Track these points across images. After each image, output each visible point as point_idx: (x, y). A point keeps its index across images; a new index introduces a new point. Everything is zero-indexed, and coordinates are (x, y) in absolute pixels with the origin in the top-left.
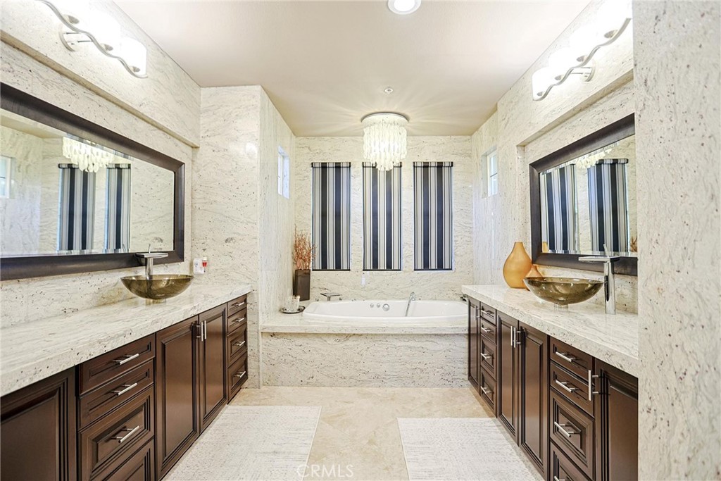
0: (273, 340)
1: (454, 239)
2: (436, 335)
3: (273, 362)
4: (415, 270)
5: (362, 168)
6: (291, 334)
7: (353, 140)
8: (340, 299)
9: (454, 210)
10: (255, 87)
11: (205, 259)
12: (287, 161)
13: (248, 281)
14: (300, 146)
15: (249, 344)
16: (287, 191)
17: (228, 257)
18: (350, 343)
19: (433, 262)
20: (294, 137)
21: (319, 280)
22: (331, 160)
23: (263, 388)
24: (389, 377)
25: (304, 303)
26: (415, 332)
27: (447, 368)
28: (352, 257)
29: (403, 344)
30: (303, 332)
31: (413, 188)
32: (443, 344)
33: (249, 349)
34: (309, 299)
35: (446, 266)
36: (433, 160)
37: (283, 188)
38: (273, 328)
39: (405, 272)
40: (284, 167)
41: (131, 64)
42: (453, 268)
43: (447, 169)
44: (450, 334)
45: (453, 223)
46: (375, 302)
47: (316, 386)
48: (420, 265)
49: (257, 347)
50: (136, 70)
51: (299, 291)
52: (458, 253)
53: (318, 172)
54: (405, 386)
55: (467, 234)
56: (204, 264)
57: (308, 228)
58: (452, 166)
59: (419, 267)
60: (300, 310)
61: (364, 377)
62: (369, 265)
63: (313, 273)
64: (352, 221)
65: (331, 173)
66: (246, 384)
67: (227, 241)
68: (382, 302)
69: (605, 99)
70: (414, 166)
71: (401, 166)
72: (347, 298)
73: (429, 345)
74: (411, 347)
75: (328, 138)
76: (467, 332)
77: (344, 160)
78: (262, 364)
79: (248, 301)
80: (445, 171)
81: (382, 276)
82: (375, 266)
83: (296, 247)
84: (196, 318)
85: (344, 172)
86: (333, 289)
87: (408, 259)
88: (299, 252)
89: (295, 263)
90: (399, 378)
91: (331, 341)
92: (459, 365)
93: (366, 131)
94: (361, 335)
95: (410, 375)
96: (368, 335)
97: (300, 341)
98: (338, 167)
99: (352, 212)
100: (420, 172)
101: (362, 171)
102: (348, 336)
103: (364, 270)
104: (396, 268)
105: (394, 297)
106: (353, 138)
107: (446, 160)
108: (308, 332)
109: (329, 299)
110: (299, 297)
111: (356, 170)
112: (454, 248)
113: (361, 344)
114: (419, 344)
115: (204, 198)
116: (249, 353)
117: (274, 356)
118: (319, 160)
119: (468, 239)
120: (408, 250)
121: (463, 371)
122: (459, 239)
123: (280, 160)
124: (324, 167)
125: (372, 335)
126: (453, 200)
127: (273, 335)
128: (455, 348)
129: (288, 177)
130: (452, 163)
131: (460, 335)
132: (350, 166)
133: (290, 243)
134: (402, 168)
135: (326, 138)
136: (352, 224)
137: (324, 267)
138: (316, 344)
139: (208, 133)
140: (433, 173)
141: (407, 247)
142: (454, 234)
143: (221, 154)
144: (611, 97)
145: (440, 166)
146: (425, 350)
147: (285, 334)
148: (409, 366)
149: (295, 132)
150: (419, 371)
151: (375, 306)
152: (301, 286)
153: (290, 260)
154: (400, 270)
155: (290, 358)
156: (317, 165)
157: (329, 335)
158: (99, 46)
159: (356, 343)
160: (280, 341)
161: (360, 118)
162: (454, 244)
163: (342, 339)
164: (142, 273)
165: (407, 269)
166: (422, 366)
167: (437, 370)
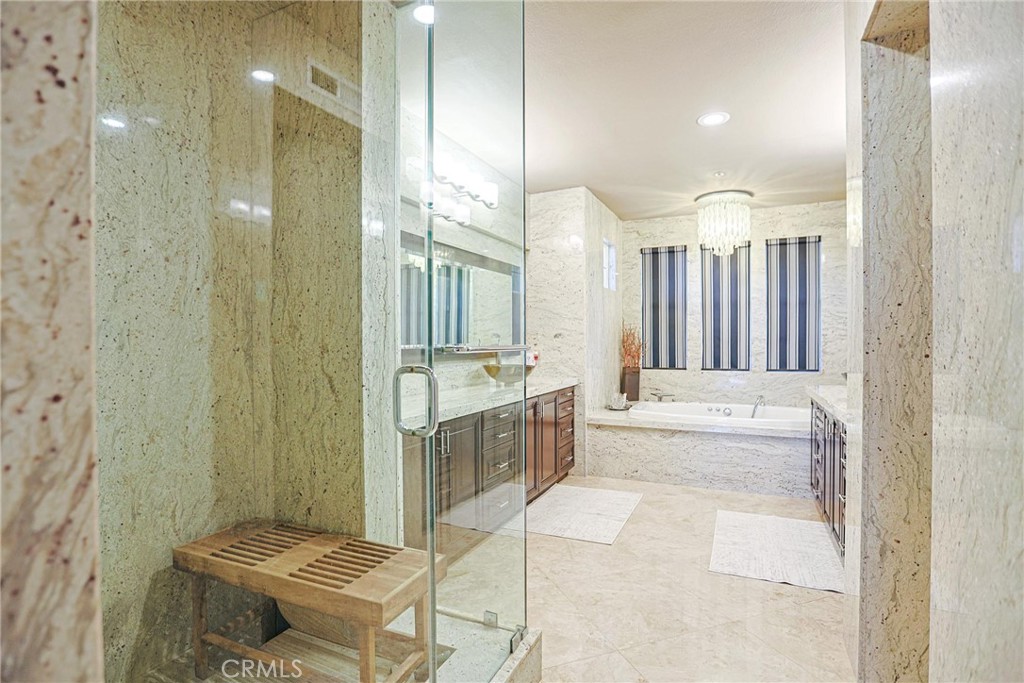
0: (598, 433)
1: (822, 332)
2: (773, 437)
3: (598, 453)
4: (768, 370)
5: (699, 251)
6: (615, 427)
8: (673, 400)
9: (822, 297)
10: (579, 188)
11: (536, 353)
12: (612, 250)
13: (575, 374)
14: (627, 231)
15: (575, 434)
16: (613, 282)
17: (556, 352)
18: (676, 439)
19: (793, 363)
20: (620, 222)
21: (649, 378)
22: (663, 244)
23: (588, 477)
24: (718, 479)
25: (631, 403)
26: (748, 432)
27: (784, 475)
28: (688, 354)
29: (735, 445)
30: (628, 425)
31: (765, 271)
32: (781, 449)
33: (576, 438)
34: (638, 399)
35: (811, 364)
36: (792, 235)
37: (609, 279)
38: (598, 420)
39: (754, 372)
40: (609, 257)
41: (488, 202)
42: (821, 369)
43: (812, 246)
44: (790, 438)
45: (822, 313)
46: (714, 406)
47: (639, 480)
48: (775, 364)
49: (584, 437)
50: (492, 204)
51: (626, 389)
52: (828, 350)
53: (649, 258)
54: (735, 489)
55: (841, 326)
56: (536, 358)
57: (637, 322)
58: (820, 240)
59: (774, 368)
60: (627, 409)
61: (691, 476)
62: (709, 363)
63: (642, 371)
64: (688, 312)
65: (664, 260)
66: (571, 471)
67: (555, 336)
68: (722, 406)
70: (767, 245)
71: (749, 246)
72: (681, 400)
73: (763, 448)
74: (743, 449)
75: (660, 219)
76: (809, 437)
77: (677, 243)
78: (587, 455)
79: (575, 393)
80: (811, 249)
82: (717, 365)
83: (623, 342)
84: (536, 399)
85: (679, 257)
86: (666, 389)
87: (758, 358)
88: (627, 346)
89: (623, 359)
90: (729, 481)
91: (656, 436)
92: (801, 474)
93: (701, 212)
94: (687, 432)
95: (742, 479)
96: (695, 432)
97: (624, 435)
98: (671, 251)
99: (688, 302)
100: (775, 252)
101: (700, 255)
102: (674, 432)
103: (703, 369)
104: (743, 367)
105: (740, 401)
106: (689, 217)
107: (810, 233)
108: (632, 426)
109: (660, 399)
110: (625, 395)
111: (694, 255)
112: (822, 344)
113: (688, 441)
114: (754, 447)
115: (535, 297)
116: (576, 442)
117: (599, 447)
118: (649, 245)
119: (843, 333)
120: (758, 346)
122: (829, 332)
123: (605, 249)
124: (655, 252)
125: (699, 432)
126: (821, 285)
127: (599, 427)
128: (796, 454)
129: (614, 267)
130: (820, 237)
132: (685, 250)
133: (617, 339)
134: (751, 248)
135: (657, 220)
136: (688, 317)
137: (656, 365)
138: (640, 438)
139: (538, 236)
140: (793, 252)
141: (757, 342)
142: (822, 326)
143: (550, 254)
145: (802, 242)
146: (760, 454)
147: (611, 426)
148: (740, 469)
149: (621, 218)
150: (752, 475)
151: (714, 410)
152: (629, 386)
153: (617, 356)
154: (748, 370)
155: (615, 450)
156: (647, 251)
157: (654, 430)
158: (472, 197)
159: (681, 440)
160: (605, 433)
161: (693, 199)
162: (822, 339)
163: (667, 434)
164: (492, 362)
165: (757, 369)
166: (755, 470)
167: (774, 476)
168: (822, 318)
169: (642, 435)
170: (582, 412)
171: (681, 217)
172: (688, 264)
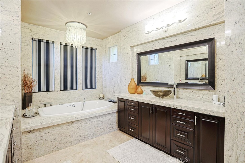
0: (30, 135)
1: (96, 77)
2: (107, 114)
3: (30, 147)
4: (82, 89)
6: (42, 128)
7: (55, 31)
8: (51, 105)
9: (96, 66)
14: (24, 27)
18: (74, 125)
19: (89, 86)
22: (44, 38)
24: (90, 135)
27: (110, 125)
28: (55, 85)
29: (96, 120)
30: (50, 125)
32: (109, 117)
35: (94, 87)
36: (90, 46)
38: (30, 128)
39: (79, 90)
42: (96, 88)
43: (94, 50)
44: (111, 113)
46: (69, 104)
47: (56, 151)
48: (84, 87)
52: (98, 82)
53: (36, 43)
54: (97, 137)
55: (100, 75)
58: (96, 50)
59: (84, 88)
61: (80, 139)
62: (63, 88)
63: (33, 94)
65: (43, 45)
68: (72, 104)
69: (168, 38)
70: (82, 48)
72: (54, 104)
73: (104, 118)
74: (98, 121)
75: (42, 27)
76: (117, 111)
77: (51, 40)
78: (23, 151)
80: (94, 51)
81: (69, 93)
82: (65, 89)
85: (50, 45)
86: (45, 101)
87: (80, 85)
90: (94, 134)
91: (65, 126)
92: (114, 123)
94: (79, 120)
95: (98, 132)
96: (82, 120)
98: (47, 42)
99: (55, 64)
100: (84, 50)
101: (60, 46)
102: (73, 122)
103: (61, 91)
104: (75, 89)
106: (55, 30)
107: (94, 47)
108: (53, 125)
109: (45, 106)
111: (57, 46)
113: (79, 124)
114: (102, 119)
117: (30, 144)
118: (37, 37)
119: (101, 77)
120: (80, 81)
121: (115, 125)
122: (98, 77)
124: (40, 41)
127: (30, 131)
128: (113, 117)
130: (96, 48)
131: (114, 112)
132: (54, 43)
135: (41, 27)
136: (55, 70)
137: (40, 90)
138: (57, 130)
140: (89, 51)
142: (96, 75)
144: (171, 38)
145: (92, 49)
146: (103, 121)
148: (98, 128)
150: (101, 129)
151: (69, 106)
152: (28, 101)
154: (77, 90)
155: (42, 141)
156: (35, 40)
157: (63, 124)
159: (76, 124)
160: (35, 134)
161: (65, 22)
162: (96, 79)
163: (70, 124)
165: (79, 89)
166: (102, 127)
167: (107, 127)
168: (96, 73)
169: (57, 128)
170: (18, 126)
171: (52, 29)
172: (55, 49)
